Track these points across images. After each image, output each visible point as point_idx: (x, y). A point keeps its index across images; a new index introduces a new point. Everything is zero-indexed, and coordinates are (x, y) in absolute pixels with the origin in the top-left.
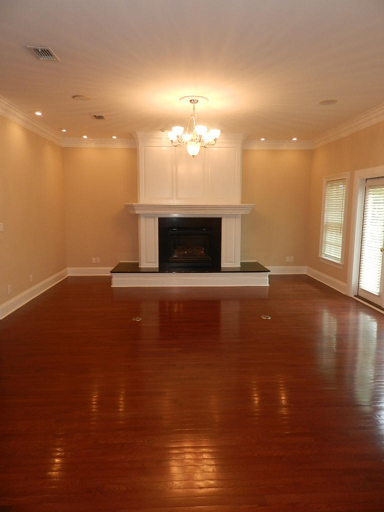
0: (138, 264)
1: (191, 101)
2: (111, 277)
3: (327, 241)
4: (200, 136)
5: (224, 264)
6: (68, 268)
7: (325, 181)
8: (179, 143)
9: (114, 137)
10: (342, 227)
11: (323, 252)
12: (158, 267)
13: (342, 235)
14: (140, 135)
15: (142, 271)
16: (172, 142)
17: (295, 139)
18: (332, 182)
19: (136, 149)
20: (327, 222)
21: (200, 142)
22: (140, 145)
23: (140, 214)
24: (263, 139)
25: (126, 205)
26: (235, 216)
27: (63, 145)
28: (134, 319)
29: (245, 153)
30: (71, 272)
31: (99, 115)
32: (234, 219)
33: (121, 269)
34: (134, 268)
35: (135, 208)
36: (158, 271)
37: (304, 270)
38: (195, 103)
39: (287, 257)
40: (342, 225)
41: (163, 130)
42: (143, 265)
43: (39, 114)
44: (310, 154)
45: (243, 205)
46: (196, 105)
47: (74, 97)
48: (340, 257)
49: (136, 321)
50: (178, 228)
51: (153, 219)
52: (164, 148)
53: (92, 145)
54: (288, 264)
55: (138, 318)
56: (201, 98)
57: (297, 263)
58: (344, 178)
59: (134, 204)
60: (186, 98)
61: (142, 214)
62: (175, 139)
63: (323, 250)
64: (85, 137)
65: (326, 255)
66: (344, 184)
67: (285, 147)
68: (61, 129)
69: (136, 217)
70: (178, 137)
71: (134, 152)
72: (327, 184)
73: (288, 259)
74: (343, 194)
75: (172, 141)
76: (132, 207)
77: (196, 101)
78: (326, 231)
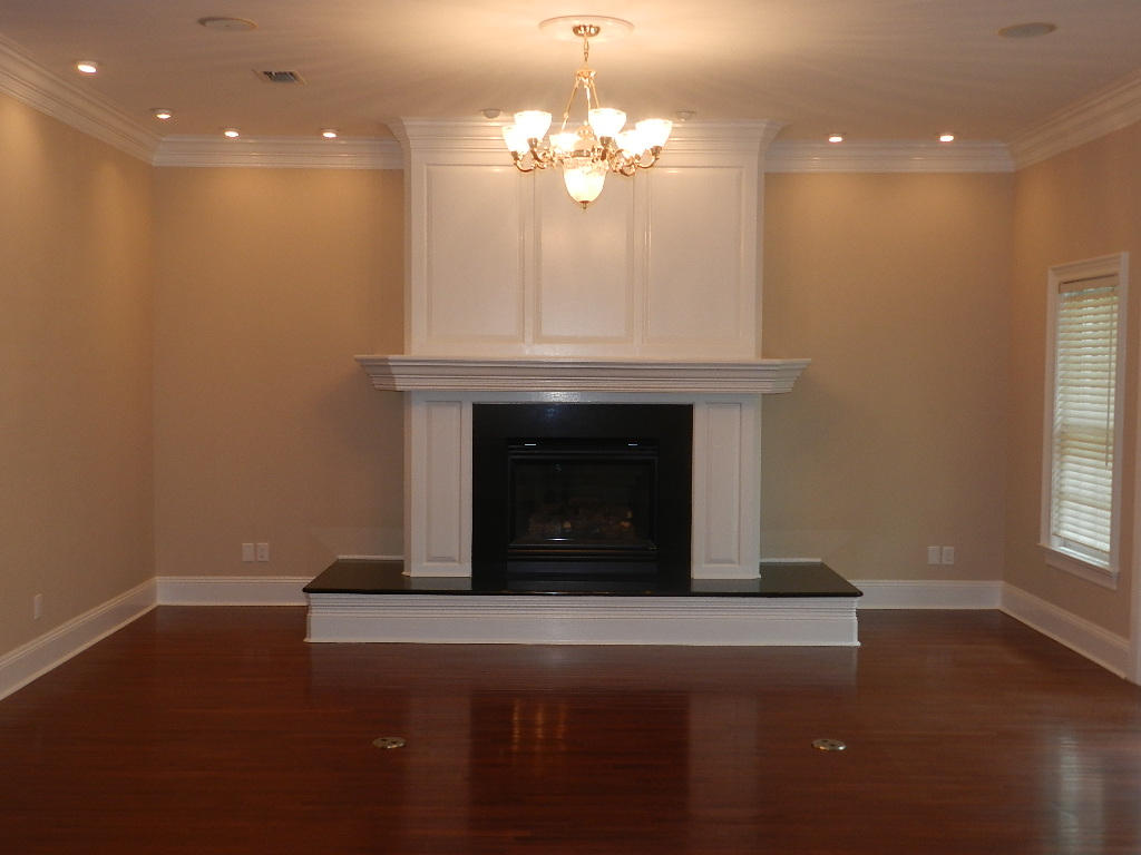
0: (399, 566)
1: (576, 29)
2: (304, 612)
3: (1065, 489)
4: (606, 141)
5: (701, 571)
6: (157, 578)
7: (1053, 281)
8: (536, 162)
9: (329, 135)
10: (1111, 440)
11: (1054, 529)
12: (468, 573)
13: (1113, 469)
14: (414, 127)
15: (414, 588)
16: (516, 159)
17: (947, 138)
18: (1075, 285)
19: (401, 172)
20: (1064, 425)
21: (603, 158)
22: (415, 157)
23: (410, 392)
24: (835, 139)
25: (361, 360)
26: (736, 401)
27: (157, 160)
28: (378, 743)
29: (773, 185)
30: (169, 591)
31: (282, 70)
32: (736, 411)
33: (341, 580)
34: (388, 580)
35: (394, 371)
36: (468, 587)
37: (991, 596)
38: (590, 35)
39: (931, 548)
40: (1111, 434)
41: (491, 112)
42: (418, 569)
43: (87, 68)
44: (1007, 187)
45: (766, 361)
46: (591, 40)
47: (203, 22)
48: (1107, 547)
49: (384, 749)
50: (544, 442)
51: (455, 410)
52: (497, 170)
53: (254, 160)
54: (937, 572)
55: (390, 739)
56: (610, 23)
57: (966, 569)
58: (1110, 271)
59: (391, 357)
60: (561, 23)
61: (419, 391)
62: (524, 149)
63: (1054, 522)
64: (232, 134)
65: (1066, 542)
66: (1114, 293)
67: (918, 163)
68: (155, 110)
69: (398, 401)
70: (533, 143)
71: (393, 184)
72: (1060, 291)
73: (934, 554)
74: (1111, 329)
75: (515, 155)
76: (383, 368)
77: (593, 31)
78: (1063, 455)
